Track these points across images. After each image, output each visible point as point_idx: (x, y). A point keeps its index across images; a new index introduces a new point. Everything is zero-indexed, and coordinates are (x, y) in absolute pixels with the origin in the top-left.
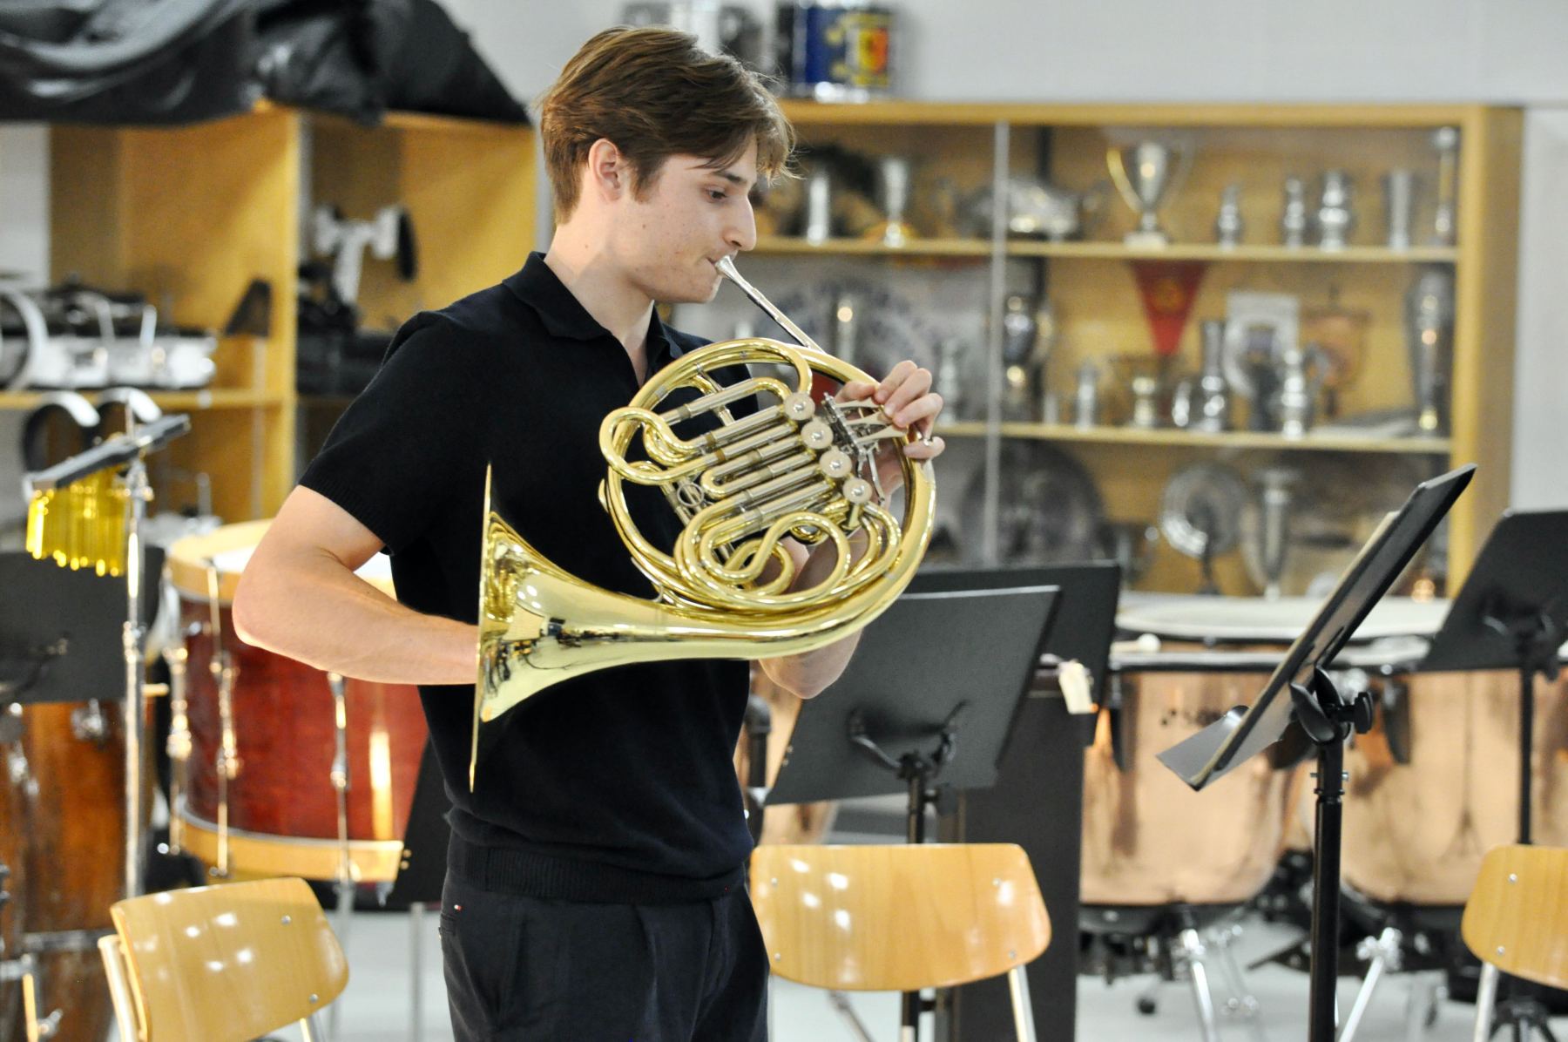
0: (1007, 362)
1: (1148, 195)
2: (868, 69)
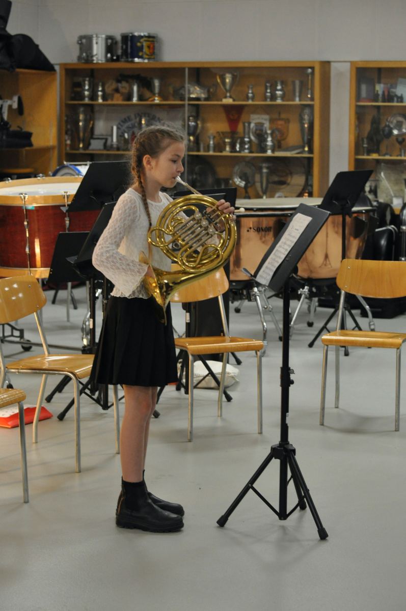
0: (189, 134)
1: (228, 87)
2: (148, 53)
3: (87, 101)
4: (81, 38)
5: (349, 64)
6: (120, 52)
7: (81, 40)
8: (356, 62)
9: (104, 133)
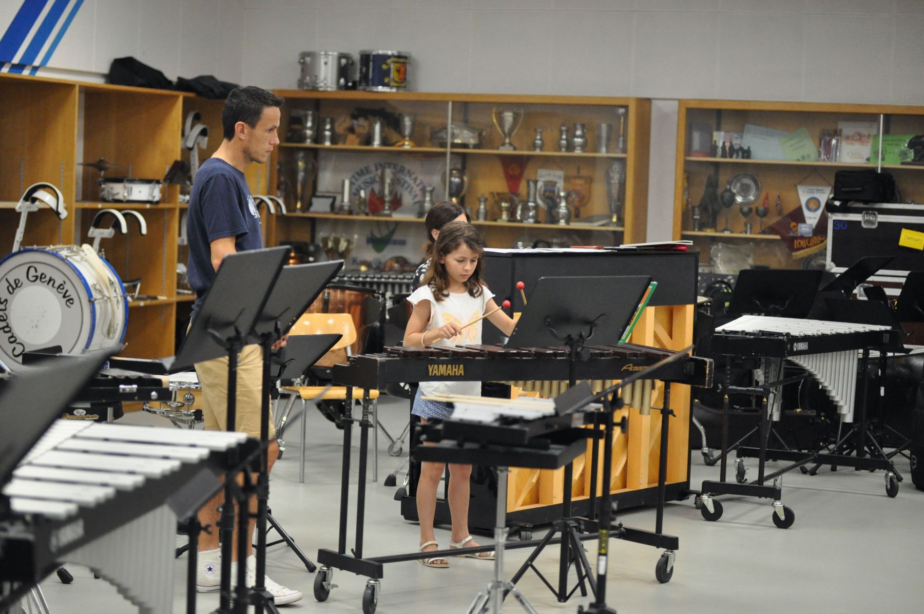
0: (451, 195)
1: (506, 130)
2: (397, 79)
3: (308, 143)
4: (304, 55)
5: (676, 103)
6: (357, 77)
7: (304, 59)
8: (686, 100)
9: (331, 189)
